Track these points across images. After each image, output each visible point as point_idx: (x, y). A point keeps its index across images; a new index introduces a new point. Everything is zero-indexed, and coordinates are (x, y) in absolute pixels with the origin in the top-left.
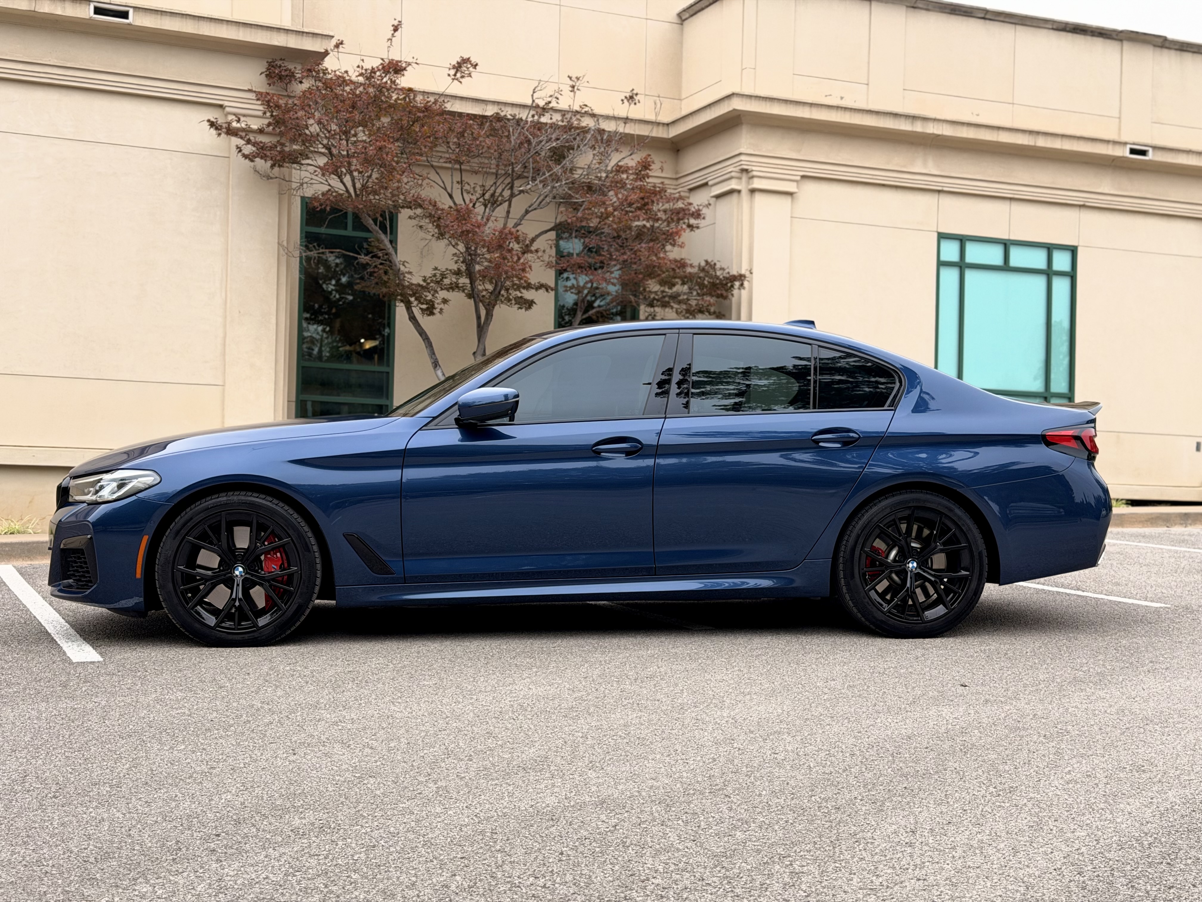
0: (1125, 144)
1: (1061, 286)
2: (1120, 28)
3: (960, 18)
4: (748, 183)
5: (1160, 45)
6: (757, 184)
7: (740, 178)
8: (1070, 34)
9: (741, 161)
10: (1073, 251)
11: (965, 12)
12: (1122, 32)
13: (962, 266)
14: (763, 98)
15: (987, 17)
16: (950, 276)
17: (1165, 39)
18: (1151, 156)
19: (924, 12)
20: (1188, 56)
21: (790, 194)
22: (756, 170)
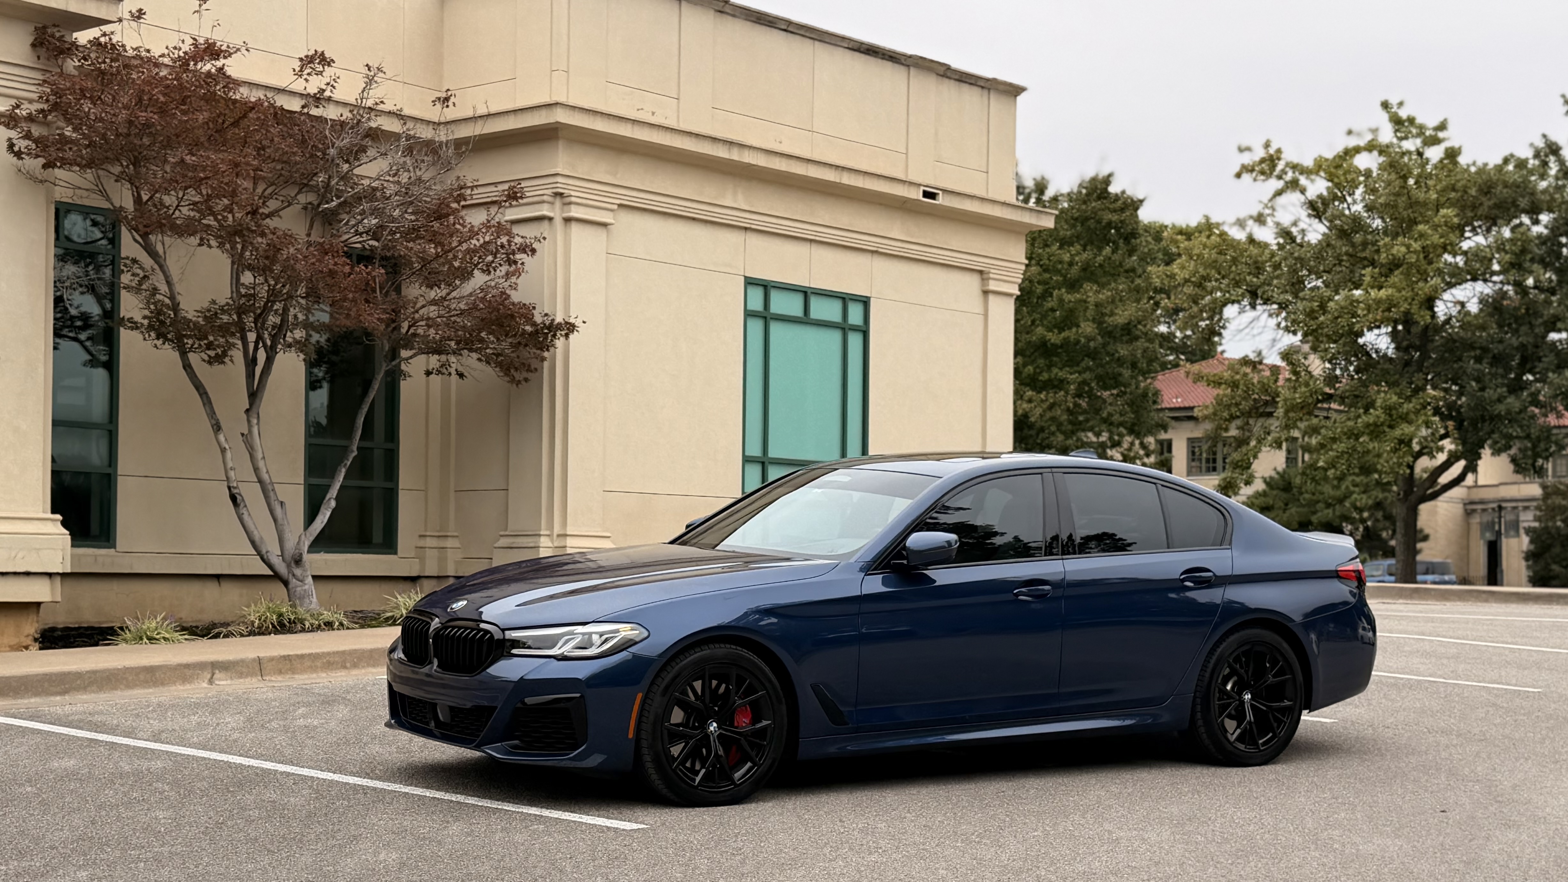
0: (920, 185)
1: (855, 340)
2: (910, 52)
3: (764, 27)
4: (563, 211)
5: (942, 73)
6: (576, 212)
7: (552, 203)
8: (863, 55)
9: (557, 183)
10: (865, 302)
11: (770, 22)
12: (910, 57)
13: (766, 317)
14: (587, 110)
15: (790, 29)
16: (756, 326)
17: (948, 68)
18: (941, 200)
19: (730, 18)
20: (965, 88)
21: (604, 225)
22: (575, 195)
